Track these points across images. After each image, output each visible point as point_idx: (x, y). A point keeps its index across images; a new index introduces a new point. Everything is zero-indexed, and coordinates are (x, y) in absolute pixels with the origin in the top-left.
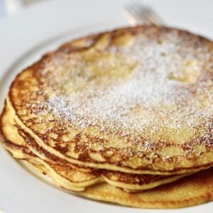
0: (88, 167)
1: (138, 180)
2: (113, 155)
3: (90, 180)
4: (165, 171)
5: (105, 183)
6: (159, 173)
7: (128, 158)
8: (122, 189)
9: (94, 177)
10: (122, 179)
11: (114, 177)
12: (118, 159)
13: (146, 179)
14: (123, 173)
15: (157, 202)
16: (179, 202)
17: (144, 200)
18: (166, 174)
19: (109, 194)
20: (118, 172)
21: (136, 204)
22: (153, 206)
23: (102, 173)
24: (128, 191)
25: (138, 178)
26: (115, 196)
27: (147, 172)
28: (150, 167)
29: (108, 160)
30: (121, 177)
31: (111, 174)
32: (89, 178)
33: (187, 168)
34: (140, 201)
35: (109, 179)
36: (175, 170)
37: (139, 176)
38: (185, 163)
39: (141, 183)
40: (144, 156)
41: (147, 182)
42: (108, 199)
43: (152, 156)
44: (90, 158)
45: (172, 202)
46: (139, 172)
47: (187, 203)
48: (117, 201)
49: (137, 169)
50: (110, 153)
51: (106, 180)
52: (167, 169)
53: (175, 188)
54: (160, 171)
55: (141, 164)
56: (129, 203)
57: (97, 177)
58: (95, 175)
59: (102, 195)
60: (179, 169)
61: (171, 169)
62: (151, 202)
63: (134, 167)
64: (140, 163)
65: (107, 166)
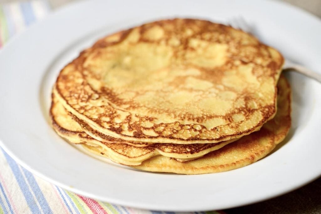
0: (143, 143)
1: (189, 150)
2: (164, 130)
3: (147, 153)
4: (213, 139)
5: (160, 155)
6: (207, 142)
7: (177, 131)
8: (175, 159)
9: (149, 151)
10: (175, 151)
11: (167, 150)
12: (169, 133)
13: (196, 148)
14: (174, 145)
15: (208, 167)
16: (227, 165)
17: (197, 167)
18: (214, 142)
19: (164, 165)
20: (171, 144)
21: (190, 171)
22: (204, 171)
23: (156, 147)
24: (181, 161)
25: (189, 148)
26: (170, 166)
27: (197, 142)
28: (198, 137)
29: (160, 134)
30: (173, 149)
31: (164, 147)
32: (145, 153)
33: (231, 136)
34: (192, 168)
35: (163, 151)
36: (221, 138)
37: (189, 146)
38: (229, 131)
39: (192, 153)
40: (192, 128)
41: (198, 151)
42: (164, 170)
43: (198, 128)
44: (144, 134)
45: (222, 166)
46: (190, 143)
47: (234, 165)
48: (173, 170)
49: (188, 140)
50: (161, 128)
51: (161, 152)
52: (214, 138)
53: (222, 155)
54: (208, 140)
55: (190, 136)
56: (183, 171)
57: (151, 151)
58: (150, 149)
59: (159, 167)
60: (225, 137)
61: (218, 137)
62: (203, 168)
63: (186, 139)
64: (189, 134)
65: (161, 140)
